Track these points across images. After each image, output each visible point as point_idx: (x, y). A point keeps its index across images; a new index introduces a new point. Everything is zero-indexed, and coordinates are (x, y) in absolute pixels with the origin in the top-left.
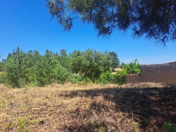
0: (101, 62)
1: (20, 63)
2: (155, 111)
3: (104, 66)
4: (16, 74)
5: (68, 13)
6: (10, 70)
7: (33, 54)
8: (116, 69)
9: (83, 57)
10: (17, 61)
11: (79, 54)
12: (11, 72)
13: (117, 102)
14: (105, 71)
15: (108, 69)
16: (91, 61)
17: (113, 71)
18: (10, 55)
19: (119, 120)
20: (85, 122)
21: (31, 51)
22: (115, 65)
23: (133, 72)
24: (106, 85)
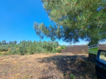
1: (24, 45)
3: (54, 46)
4: (22, 49)
5: (42, 34)
6: (20, 48)
7: (29, 42)
8: (58, 47)
9: (47, 44)
10: (23, 45)
11: (45, 42)
12: (21, 49)
13: (57, 65)
14: (54, 48)
16: (50, 45)
18: (21, 42)
19: (57, 74)
20: (46, 75)
21: (29, 41)
22: (58, 45)
23: (63, 49)
24: (54, 54)
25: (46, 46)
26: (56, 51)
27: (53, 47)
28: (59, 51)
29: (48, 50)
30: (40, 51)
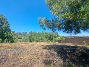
0: (53, 36)
1: (32, 35)
2: (68, 57)
4: (31, 38)
6: (29, 37)
7: (35, 33)
8: (58, 37)
11: (47, 33)
13: (57, 53)
15: (55, 38)
16: (50, 35)
17: (57, 38)
18: (29, 33)
19: (57, 59)
20: (48, 59)
22: (58, 36)
23: (63, 39)
25: (47, 36)
26: (56, 41)
27: (53, 37)
28: (59, 41)
29: (50, 40)
30: (42, 40)
